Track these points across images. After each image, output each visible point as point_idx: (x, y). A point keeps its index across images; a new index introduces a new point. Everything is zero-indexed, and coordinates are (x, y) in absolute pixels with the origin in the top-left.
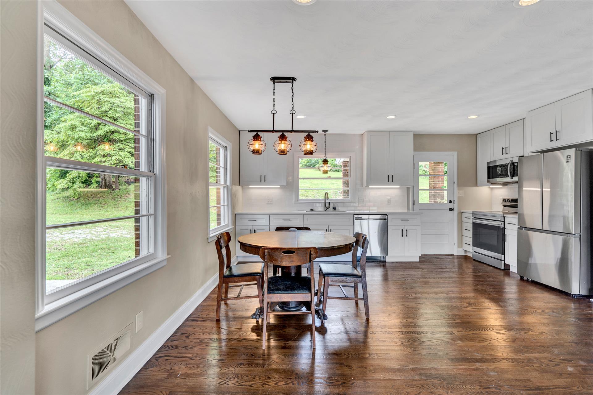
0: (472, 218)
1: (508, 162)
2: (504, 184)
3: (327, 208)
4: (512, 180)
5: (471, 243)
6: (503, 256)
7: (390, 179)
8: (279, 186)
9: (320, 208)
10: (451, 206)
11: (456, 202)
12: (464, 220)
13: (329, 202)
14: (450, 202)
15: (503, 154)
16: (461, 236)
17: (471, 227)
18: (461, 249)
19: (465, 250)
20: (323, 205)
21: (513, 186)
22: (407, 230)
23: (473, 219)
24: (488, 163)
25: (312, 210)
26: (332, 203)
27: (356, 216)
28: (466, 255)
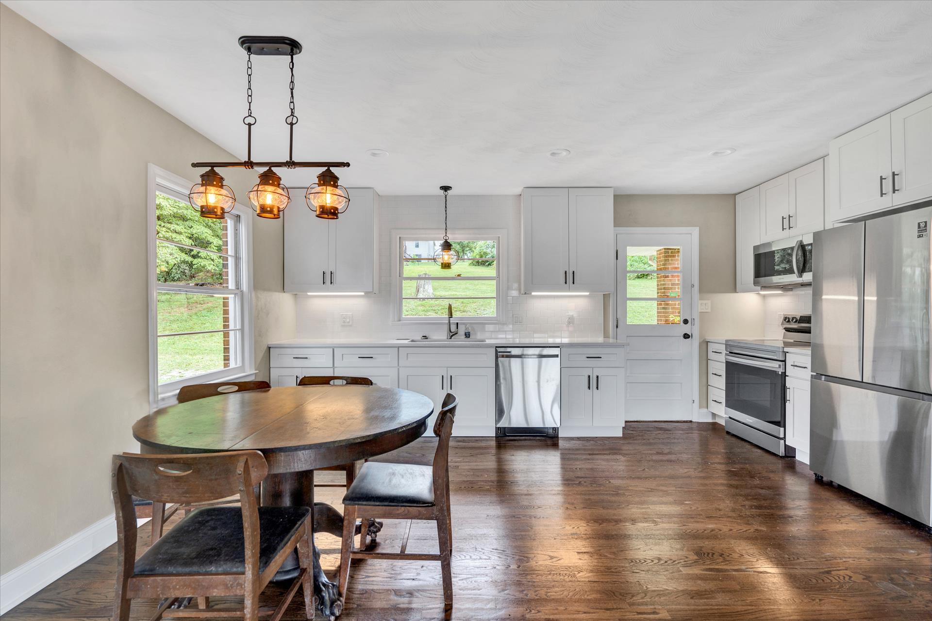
0: (724, 352)
1: (793, 243)
2: (786, 288)
3: (452, 335)
4: (801, 279)
5: (723, 401)
6: (783, 429)
7: (570, 279)
8: (363, 294)
9: (440, 335)
10: (686, 329)
11: (697, 322)
12: (711, 355)
13: (457, 323)
14: (686, 322)
15: (783, 229)
16: (705, 387)
17: (722, 369)
18: (705, 410)
19: (713, 413)
20: (446, 327)
21: (803, 292)
22: (597, 377)
23: (726, 355)
24: (756, 248)
25: (425, 337)
26: (464, 324)
27: (499, 350)
28: (714, 421)
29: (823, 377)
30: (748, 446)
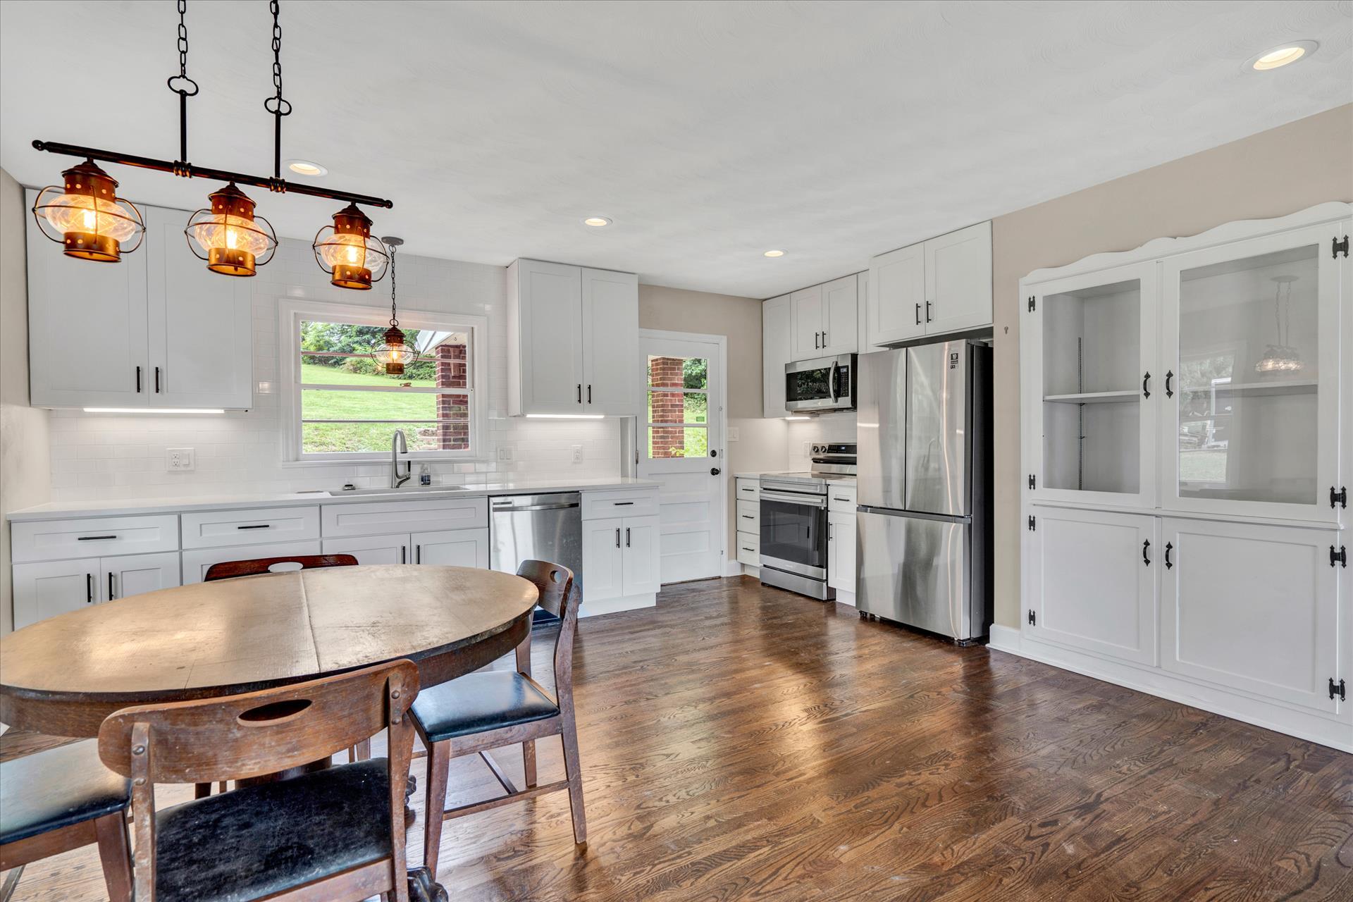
0: (758, 488)
1: (829, 364)
2: (815, 413)
3: (401, 481)
4: (837, 404)
5: (757, 548)
6: (825, 570)
7: (585, 396)
8: (222, 411)
9: (380, 481)
10: (714, 463)
11: (725, 454)
12: (741, 494)
13: (409, 462)
14: (714, 454)
15: (817, 347)
16: (735, 531)
17: (755, 511)
18: (733, 562)
19: (742, 564)
20: (388, 470)
21: (829, 419)
23: (761, 492)
24: (787, 366)
25: (350, 487)
26: (418, 463)
27: (493, 500)
28: (743, 574)
29: (869, 509)
30: (790, 596)
